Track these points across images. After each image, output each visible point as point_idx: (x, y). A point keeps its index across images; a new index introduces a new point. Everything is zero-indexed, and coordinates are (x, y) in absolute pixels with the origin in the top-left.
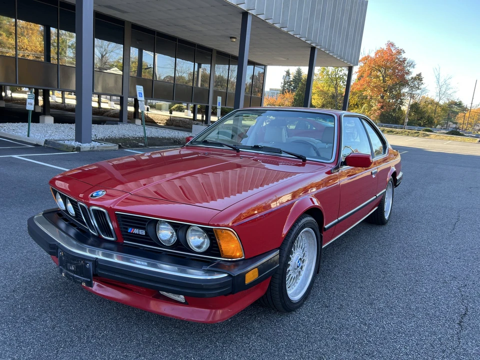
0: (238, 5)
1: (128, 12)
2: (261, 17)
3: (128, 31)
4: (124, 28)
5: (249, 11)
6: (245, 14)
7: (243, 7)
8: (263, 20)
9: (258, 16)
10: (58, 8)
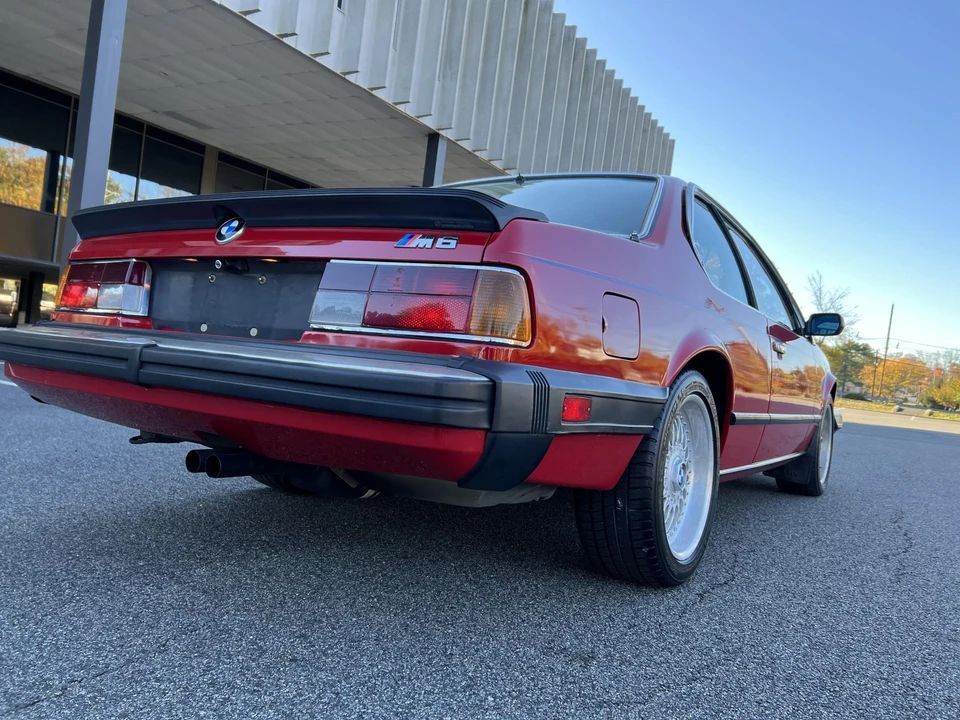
0: (418, 117)
1: (211, 128)
2: (465, 144)
3: (210, 165)
4: (203, 159)
5: (440, 132)
6: (433, 138)
7: (430, 123)
8: (470, 153)
9: (458, 143)
10: (69, 111)
